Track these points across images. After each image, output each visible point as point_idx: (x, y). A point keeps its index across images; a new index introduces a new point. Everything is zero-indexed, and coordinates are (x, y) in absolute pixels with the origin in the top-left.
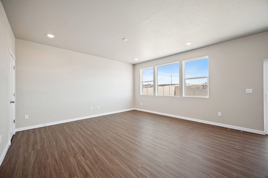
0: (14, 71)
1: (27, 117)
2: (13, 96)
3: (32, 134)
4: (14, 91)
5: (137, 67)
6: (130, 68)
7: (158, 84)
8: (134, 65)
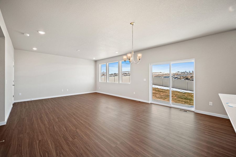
0: (13, 68)
1: (20, 94)
2: (13, 82)
3: (24, 103)
4: (13, 80)
5: (98, 63)
6: (93, 64)
7: (109, 74)
8: (96, 61)
